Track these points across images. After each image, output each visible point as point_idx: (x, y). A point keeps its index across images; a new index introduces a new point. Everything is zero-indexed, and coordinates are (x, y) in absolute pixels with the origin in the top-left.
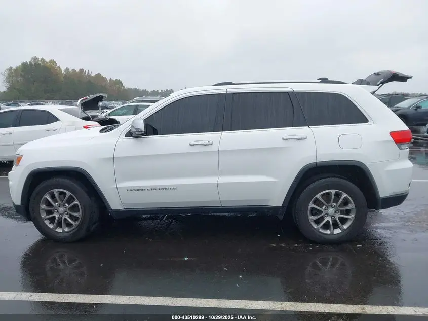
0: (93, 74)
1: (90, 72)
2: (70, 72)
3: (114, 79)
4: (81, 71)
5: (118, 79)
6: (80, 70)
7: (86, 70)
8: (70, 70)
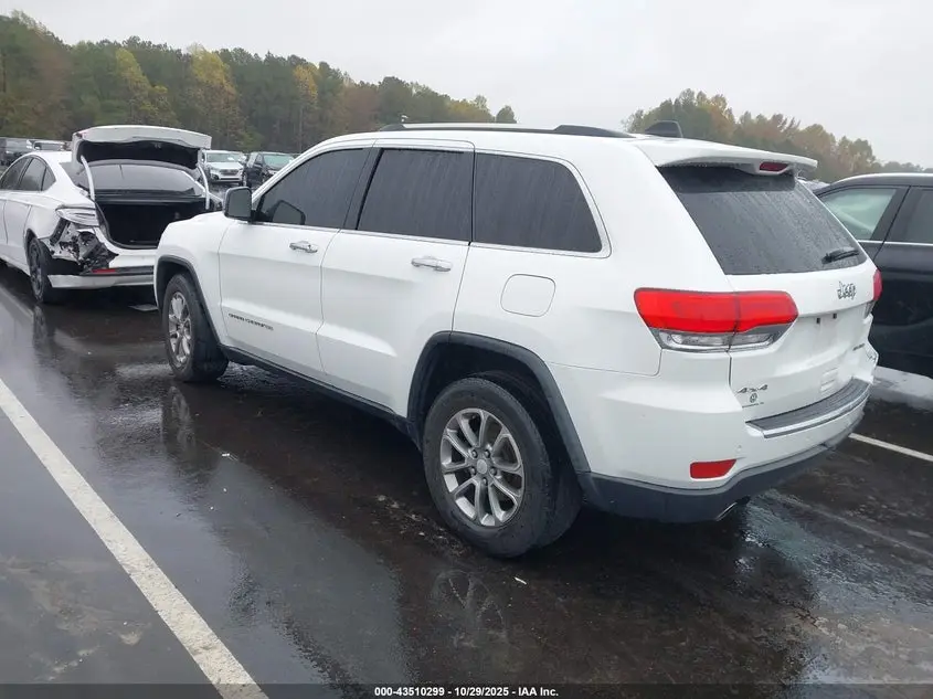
0: (802, 128)
1: (796, 123)
2: (751, 122)
3: (852, 139)
4: (777, 118)
5: (863, 139)
6: (774, 117)
7: (788, 116)
8: (753, 117)
